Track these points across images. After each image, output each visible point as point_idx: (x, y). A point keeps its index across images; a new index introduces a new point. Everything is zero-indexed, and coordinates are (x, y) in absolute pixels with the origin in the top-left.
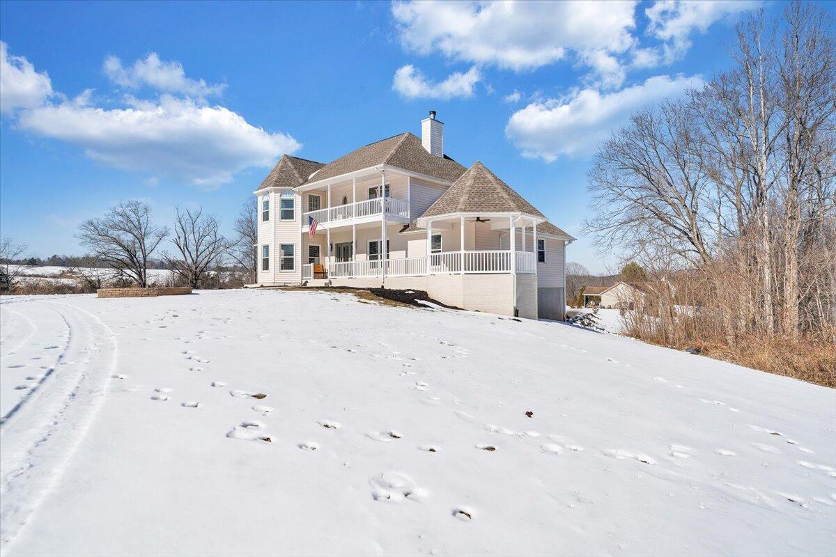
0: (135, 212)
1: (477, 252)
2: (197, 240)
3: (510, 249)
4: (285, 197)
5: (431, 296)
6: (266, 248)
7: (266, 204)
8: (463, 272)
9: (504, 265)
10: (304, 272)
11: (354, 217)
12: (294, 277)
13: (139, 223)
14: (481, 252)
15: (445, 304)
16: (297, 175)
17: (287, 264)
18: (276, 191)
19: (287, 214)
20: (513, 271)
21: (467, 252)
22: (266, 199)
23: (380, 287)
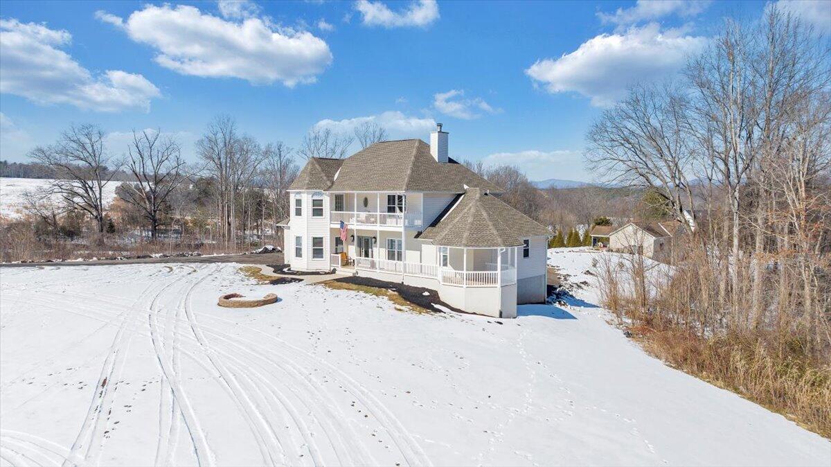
0: (88, 135)
1: (475, 272)
2: (155, 166)
3: (496, 270)
4: (316, 198)
5: (443, 299)
6: (298, 239)
7: (299, 202)
8: (465, 286)
9: (495, 281)
10: (333, 260)
11: (378, 224)
12: (324, 264)
13: (94, 151)
14: (477, 272)
15: (455, 307)
16: (325, 178)
17: (318, 253)
18: (308, 193)
19: (318, 212)
20: (498, 285)
21: (468, 272)
22: (298, 197)
23: (400, 282)
